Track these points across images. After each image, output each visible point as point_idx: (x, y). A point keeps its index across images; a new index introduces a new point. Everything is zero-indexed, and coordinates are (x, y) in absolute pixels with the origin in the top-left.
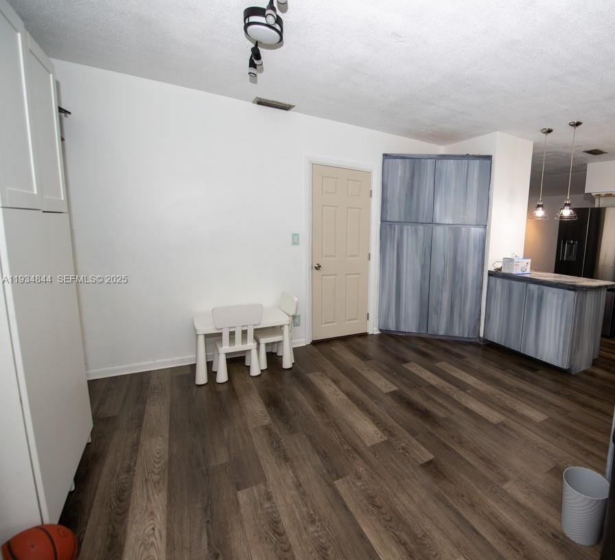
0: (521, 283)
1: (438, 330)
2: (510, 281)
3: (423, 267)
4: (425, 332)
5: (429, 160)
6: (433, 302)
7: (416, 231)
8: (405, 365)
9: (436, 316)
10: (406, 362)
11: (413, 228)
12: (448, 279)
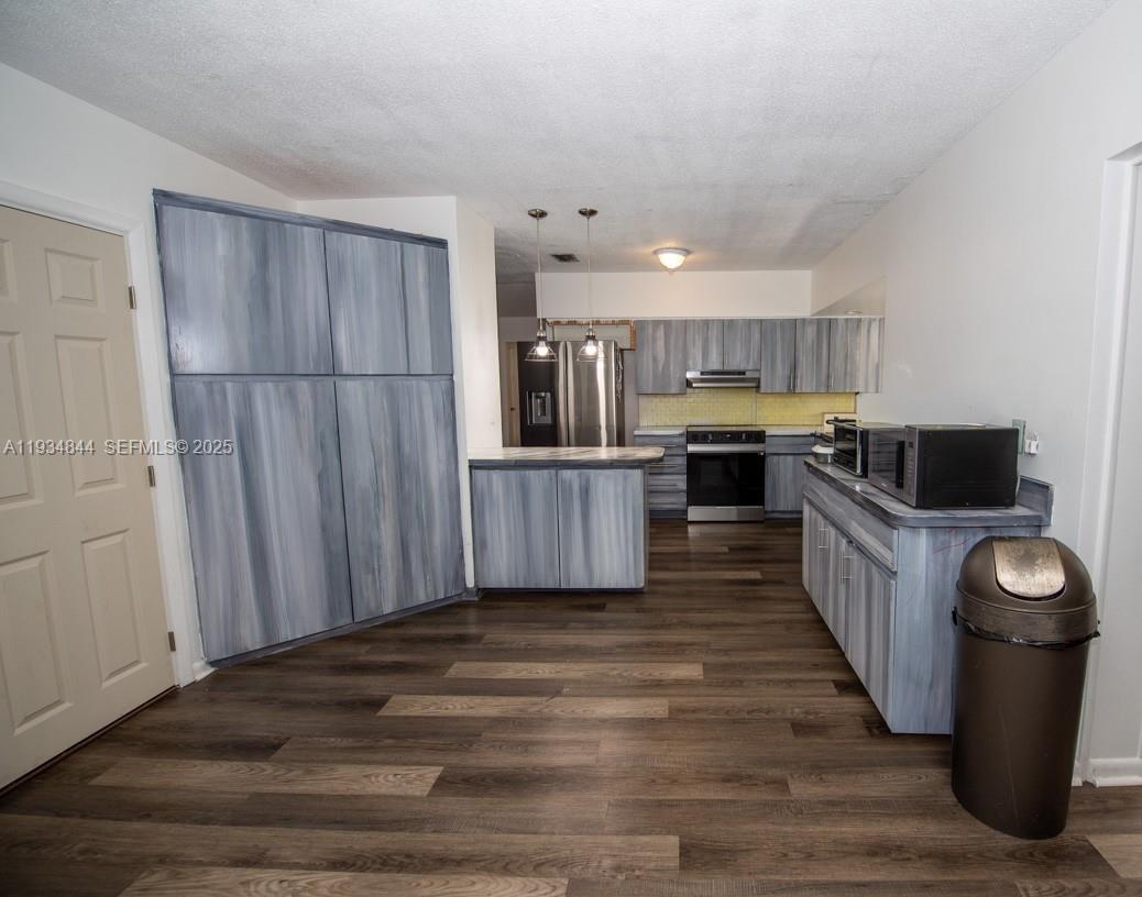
0: (545, 472)
1: (379, 606)
2: (522, 472)
3: (321, 477)
4: (349, 620)
5: (306, 229)
6: (358, 551)
7: (291, 395)
8: (384, 712)
9: (370, 577)
10: (379, 703)
11: (282, 387)
12: (388, 490)
